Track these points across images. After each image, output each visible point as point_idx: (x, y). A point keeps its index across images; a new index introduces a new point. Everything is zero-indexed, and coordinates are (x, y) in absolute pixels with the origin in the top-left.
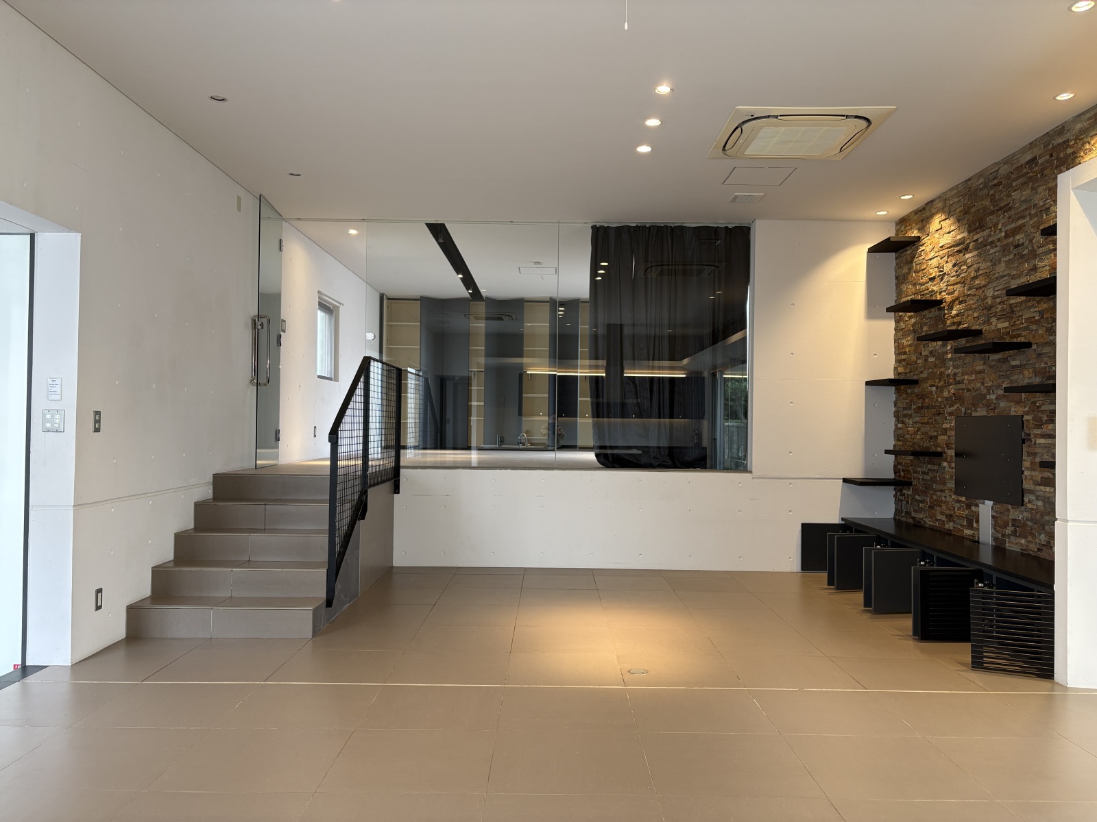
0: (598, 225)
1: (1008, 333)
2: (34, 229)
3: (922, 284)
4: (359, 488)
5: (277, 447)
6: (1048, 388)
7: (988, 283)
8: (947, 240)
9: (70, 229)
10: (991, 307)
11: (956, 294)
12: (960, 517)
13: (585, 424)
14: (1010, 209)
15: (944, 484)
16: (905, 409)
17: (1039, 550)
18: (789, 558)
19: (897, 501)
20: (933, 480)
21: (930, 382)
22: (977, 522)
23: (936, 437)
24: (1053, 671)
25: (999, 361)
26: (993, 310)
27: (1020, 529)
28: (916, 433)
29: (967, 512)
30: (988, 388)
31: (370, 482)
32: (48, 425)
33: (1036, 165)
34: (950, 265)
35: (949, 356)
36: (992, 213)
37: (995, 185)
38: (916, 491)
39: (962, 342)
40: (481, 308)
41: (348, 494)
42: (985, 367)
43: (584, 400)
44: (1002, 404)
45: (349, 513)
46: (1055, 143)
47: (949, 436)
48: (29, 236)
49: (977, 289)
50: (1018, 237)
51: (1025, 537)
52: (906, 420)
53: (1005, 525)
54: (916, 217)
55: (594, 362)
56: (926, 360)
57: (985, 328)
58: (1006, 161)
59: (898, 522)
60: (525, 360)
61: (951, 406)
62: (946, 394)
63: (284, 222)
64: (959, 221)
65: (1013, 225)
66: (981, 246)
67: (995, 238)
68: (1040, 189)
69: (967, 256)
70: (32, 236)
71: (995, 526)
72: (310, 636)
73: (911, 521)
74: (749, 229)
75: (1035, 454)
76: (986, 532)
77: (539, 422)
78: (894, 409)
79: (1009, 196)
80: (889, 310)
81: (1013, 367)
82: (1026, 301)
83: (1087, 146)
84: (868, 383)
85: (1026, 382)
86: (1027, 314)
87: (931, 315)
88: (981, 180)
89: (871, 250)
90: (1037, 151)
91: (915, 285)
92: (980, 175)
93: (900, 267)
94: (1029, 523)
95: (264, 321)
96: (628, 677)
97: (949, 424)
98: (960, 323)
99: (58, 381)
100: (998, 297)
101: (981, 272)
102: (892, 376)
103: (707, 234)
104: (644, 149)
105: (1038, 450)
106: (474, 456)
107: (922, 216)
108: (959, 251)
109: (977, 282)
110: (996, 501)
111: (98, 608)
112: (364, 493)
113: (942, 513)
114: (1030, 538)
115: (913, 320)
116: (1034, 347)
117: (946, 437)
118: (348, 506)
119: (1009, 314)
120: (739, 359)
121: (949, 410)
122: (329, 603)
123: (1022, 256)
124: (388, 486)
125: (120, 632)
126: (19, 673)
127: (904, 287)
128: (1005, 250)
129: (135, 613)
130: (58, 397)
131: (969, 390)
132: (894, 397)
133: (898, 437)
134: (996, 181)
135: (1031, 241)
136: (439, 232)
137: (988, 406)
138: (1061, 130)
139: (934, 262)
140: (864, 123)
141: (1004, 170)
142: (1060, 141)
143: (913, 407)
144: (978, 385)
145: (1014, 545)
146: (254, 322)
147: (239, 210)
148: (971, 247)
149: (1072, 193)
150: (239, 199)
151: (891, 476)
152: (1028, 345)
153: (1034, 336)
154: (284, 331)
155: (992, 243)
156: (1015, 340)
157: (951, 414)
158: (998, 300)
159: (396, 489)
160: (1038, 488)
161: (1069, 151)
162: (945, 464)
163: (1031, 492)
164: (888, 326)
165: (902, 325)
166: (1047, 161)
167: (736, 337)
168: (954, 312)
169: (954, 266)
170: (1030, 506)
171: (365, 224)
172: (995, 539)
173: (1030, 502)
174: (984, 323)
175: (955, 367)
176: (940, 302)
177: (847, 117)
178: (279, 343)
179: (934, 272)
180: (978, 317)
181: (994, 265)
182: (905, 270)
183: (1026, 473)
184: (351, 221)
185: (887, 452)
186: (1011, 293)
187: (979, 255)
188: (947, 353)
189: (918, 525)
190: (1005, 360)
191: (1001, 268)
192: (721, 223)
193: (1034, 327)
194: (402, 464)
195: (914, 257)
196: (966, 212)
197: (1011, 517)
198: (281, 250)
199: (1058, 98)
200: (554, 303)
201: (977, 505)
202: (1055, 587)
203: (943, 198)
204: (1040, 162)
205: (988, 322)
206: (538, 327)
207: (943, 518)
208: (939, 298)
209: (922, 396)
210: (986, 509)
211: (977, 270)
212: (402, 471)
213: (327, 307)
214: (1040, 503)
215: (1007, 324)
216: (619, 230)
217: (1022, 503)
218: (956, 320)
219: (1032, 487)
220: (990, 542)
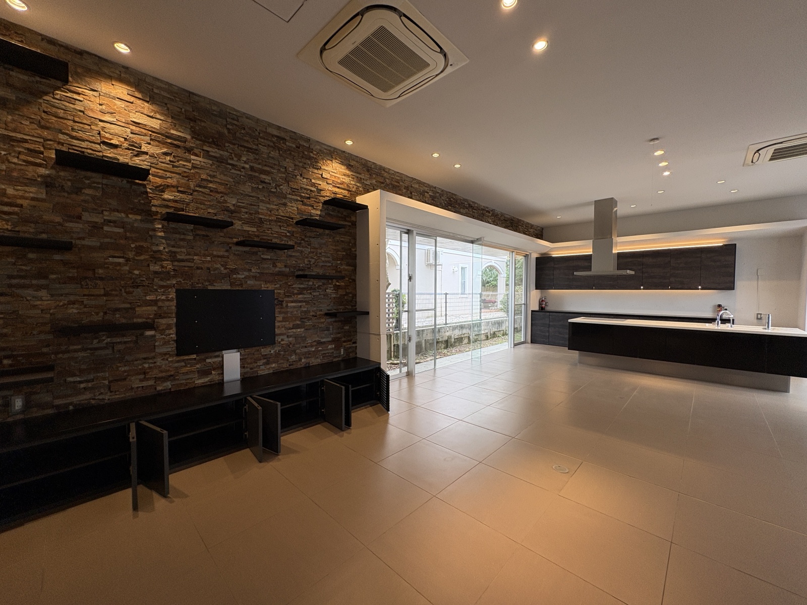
1: (257, 236)
10: (234, 212)
11: (173, 181)
12: (187, 373)
17: (290, 365)
23: (134, 309)
26: (237, 214)
27: (272, 358)
42: (226, 254)
47: (159, 307)
49: (211, 191)
51: (277, 362)
53: (256, 361)
58: (249, 117)
64: (174, 118)
65: (260, 166)
71: (242, 366)
76: (232, 372)
81: (262, 258)
94: (282, 353)
101: (215, 180)
105: (289, 310)
108: (178, 147)
109: (211, 185)
110: (243, 348)
117: (155, 308)
119: (257, 223)
121: (162, 283)
128: (250, 178)
131: (198, 268)
134: (235, 122)
135: (278, 186)
145: (264, 370)
155: (232, 165)
160: (290, 331)
168: (166, 196)
170: (282, 343)
175: (168, 245)
183: (277, 324)
190: (256, 253)
196: (188, 118)
197: (262, 354)
214: (291, 339)
215: (255, 230)
217: (275, 343)
218: (179, 205)
219: (283, 330)
220: (238, 376)
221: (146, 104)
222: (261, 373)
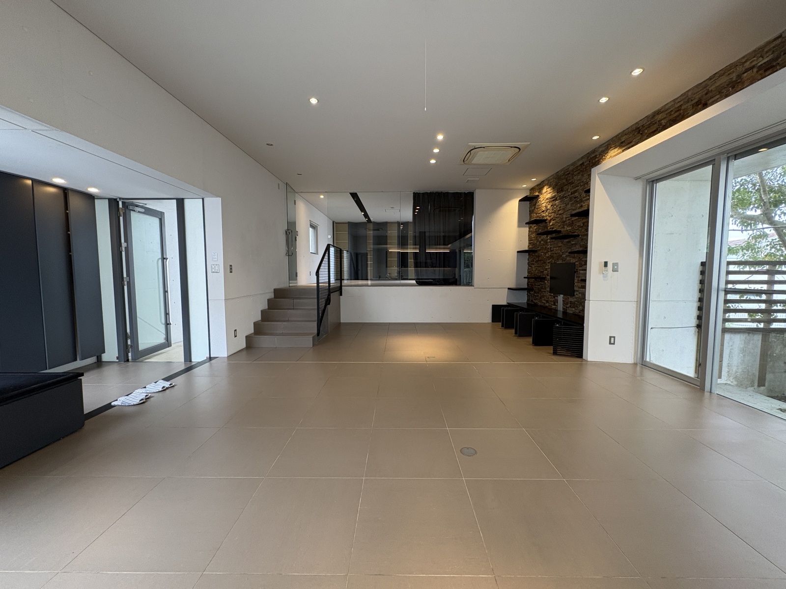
0: (416, 192)
1: (571, 232)
2: (203, 196)
3: (539, 213)
4: (327, 293)
5: (297, 280)
6: (584, 252)
7: (564, 212)
8: (549, 196)
9: (217, 196)
10: (565, 221)
11: (552, 217)
12: (551, 301)
13: (411, 270)
14: (573, 183)
15: (546, 289)
16: (532, 261)
17: (579, 312)
18: (487, 317)
19: (528, 296)
20: (542, 288)
21: (541, 251)
22: (557, 303)
23: (543, 272)
24: (582, 355)
25: (567, 242)
26: (566, 223)
27: (573, 305)
28: (536, 270)
29: (553, 299)
30: (563, 253)
31: (331, 291)
32: (213, 270)
33: (584, 165)
34: (550, 206)
35: (549, 241)
36: (566, 185)
37: (568, 174)
38: (535, 292)
39: (554, 235)
40: (371, 226)
41: (324, 296)
42: (562, 245)
43: (411, 261)
44: (568, 259)
45: (324, 302)
46: (591, 156)
48: (201, 200)
49: (560, 215)
50: (575, 194)
51: (574, 308)
52: (532, 266)
53: (567, 304)
54: (537, 187)
55: (414, 246)
56: (540, 243)
57: (562, 230)
58: (573, 164)
59: (528, 304)
60: (388, 246)
61: (549, 260)
62: (547, 255)
63: (296, 194)
64: (554, 188)
65: (574, 190)
66: (561, 198)
67: (567, 195)
68: (585, 175)
69: (556, 202)
70: (203, 199)
71: (563, 304)
72: (312, 346)
73: (533, 303)
74: (473, 193)
75: (579, 277)
76: (560, 306)
77: (394, 270)
78: (527, 262)
79: (573, 178)
80: (526, 224)
81: (572, 244)
82: (578, 219)
83: (604, 157)
84: (518, 252)
85: (577, 250)
86: (578, 224)
87: (542, 225)
88: (562, 172)
89: (520, 201)
90: (584, 160)
91: (536, 214)
92: (561, 171)
93: (531, 207)
94: (576, 303)
95: (290, 231)
96: (428, 359)
97: (548, 267)
98: (553, 228)
99: (216, 254)
100: (568, 217)
102: (527, 249)
103: (457, 196)
104: (433, 161)
105: (581, 275)
106: (369, 282)
107: (539, 187)
108: (553, 200)
109: (560, 212)
110: (564, 295)
111: (235, 336)
112: (329, 295)
113: (544, 300)
114: (576, 308)
115: (536, 227)
116: (580, 236)
117: (547, 272)
118: (324, 300)
119: (571, 224)
120: (470, 245)
122: (318, 334)
123: (577, 202)
124: (338, 293)
125: (244, 345)
126: (208, 359)
127: (532, 215)
128: (571, 199)
129: (248, 338)
130: (216, 260)
131: (556, 253)
132: (528, 257)
133: (529, 272)
135: (580, 195)
136: (354, 196)
137: (562, 259)
138: (594, 151)
139: (544, 205)
140: (518, 150)
141: (571, 168)
142: (593, 156)
143: (535, 260)
144: (559, 251)
145: (570, 311)
146: (286, 232)
147: (279, 189)
148: (558, 198)
149: (597, 176)
150: (279, 184)
151: (526, 287)
152: (578, 236)
153: (580, 233)
154: (297, 235)
155: (565, 197)
156: (573, 234)
157: (549, 263)
158: (568, 219)
159: (341, 294)
161: (597, 159)
162: (546, 282)
163: (577, 291)
164: (526, 230)
165: (531, 229)
166: (588, 164)
167: (468, 236)
168: (551, 224)
169: (551, 206)
170: (576, 296)
171: (326, 193)
172: (564, 309)
173: (577, 294)
174: (562, 228)
175: (551, 245)
176: (546, 220)
177: (511, 147)
178: (296, 240)
179: (544, 209)
180: (560, 226)
181: (566, 205)
182: (533, 208)
183: (576, 284)
184: (321, 193)
185: (525, 278)
186: (572, 215)
187: (561, 202)
188: (548, 240)
189: (536, 305)
190: (569, 242)
191: (569, 206)
192: (462, 191)
193: (581, 229)
194: (343, 285)
195: (536, 203)
196: (556, 185)
197: (570, 300)
198: (295, 204)
199: (593, 138)
200: (399, 224)
201: (557, 297)
202: (585, 325)
203: (548, 180)
204: (585, 164)
205: (564, 228)
206: (393, 233)
207: (545, 302)
208: (545, 218)
209: (538, 257)
210: (560, 298)
211: (560, 207)
212: (343, 287)
213: (313, 227)
214: (580, 295)
215: (570, 228)
216: (423, 194)
217: (574, 295)
218: (552, 227)
219: (578, 289)
220: (562, 310)
221: (549, 189)
222: (568, 311)
